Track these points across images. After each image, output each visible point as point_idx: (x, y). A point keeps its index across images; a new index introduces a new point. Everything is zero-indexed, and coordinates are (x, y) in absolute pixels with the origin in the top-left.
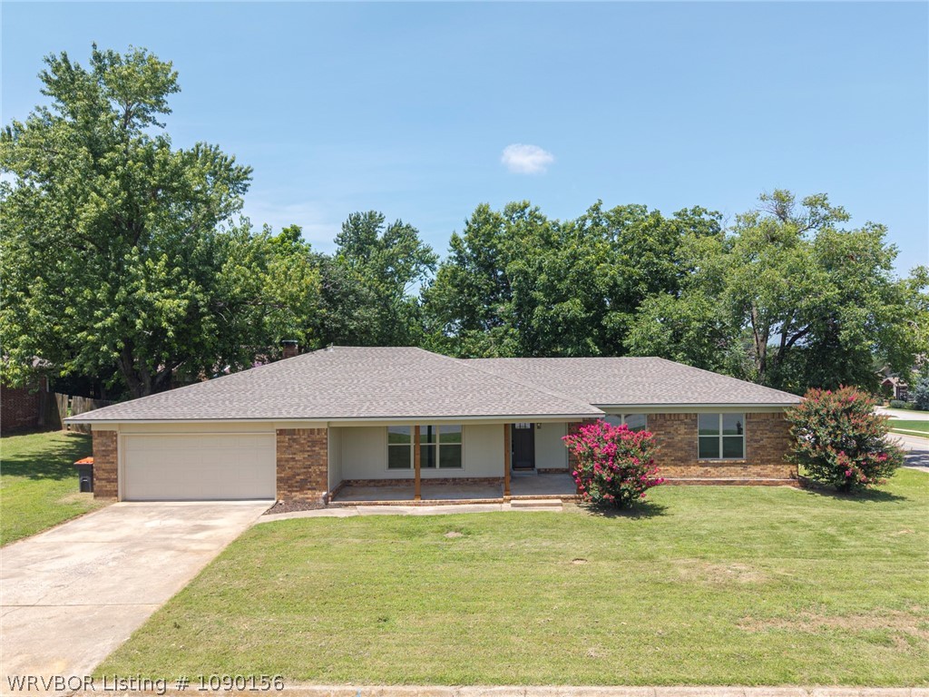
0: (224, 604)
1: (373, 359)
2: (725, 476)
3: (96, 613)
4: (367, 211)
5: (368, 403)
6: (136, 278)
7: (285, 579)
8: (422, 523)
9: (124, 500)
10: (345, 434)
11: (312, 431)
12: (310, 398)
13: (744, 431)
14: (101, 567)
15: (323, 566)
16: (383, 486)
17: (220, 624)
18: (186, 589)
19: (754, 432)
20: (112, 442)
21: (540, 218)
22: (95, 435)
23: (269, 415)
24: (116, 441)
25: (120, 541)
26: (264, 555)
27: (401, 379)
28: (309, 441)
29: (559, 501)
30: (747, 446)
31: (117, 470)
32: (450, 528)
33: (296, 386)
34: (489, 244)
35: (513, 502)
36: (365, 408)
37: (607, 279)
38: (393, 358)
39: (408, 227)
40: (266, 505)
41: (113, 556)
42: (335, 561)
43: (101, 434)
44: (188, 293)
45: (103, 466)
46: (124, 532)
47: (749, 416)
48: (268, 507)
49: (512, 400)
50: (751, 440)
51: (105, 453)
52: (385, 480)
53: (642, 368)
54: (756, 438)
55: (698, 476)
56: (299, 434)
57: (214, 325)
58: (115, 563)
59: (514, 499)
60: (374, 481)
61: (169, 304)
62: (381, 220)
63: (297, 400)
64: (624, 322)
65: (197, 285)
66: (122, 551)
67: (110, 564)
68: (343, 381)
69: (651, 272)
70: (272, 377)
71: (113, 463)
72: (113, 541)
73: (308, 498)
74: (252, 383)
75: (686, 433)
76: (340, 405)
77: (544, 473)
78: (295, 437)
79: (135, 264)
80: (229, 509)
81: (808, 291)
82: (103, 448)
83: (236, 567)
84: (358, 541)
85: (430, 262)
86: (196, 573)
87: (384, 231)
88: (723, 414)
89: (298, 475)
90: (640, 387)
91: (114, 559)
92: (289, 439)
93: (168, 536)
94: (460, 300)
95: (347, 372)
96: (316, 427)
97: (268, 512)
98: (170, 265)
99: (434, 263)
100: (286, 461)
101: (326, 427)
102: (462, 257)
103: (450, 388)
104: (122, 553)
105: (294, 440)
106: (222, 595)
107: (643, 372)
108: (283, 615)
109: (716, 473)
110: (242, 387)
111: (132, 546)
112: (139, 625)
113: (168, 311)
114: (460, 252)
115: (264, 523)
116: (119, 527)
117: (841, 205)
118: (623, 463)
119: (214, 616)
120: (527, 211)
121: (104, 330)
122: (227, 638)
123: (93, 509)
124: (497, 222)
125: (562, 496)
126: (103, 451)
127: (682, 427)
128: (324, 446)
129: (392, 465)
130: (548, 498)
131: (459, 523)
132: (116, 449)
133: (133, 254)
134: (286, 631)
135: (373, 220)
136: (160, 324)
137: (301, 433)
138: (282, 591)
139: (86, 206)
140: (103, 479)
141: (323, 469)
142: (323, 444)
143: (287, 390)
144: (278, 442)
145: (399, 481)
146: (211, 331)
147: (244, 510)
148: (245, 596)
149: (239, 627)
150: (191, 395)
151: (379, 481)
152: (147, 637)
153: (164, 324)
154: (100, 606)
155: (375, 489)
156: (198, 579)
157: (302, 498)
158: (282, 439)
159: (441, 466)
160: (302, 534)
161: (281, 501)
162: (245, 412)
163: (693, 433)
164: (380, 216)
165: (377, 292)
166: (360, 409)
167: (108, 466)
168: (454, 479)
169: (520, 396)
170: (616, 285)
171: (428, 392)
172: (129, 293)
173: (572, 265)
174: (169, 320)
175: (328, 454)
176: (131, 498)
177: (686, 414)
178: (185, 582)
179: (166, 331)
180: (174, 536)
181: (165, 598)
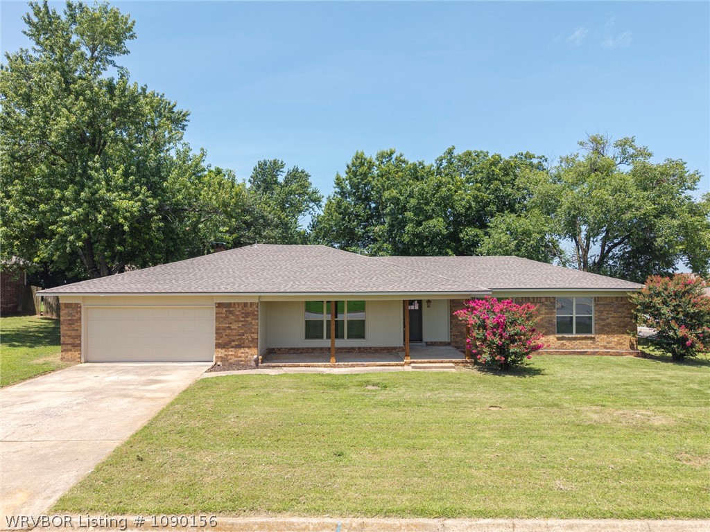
0: (182, 440)
1: (290, 252)
2: (577, 349)
3: (60, 448)
4: (272, 159)
5: (292, 283)
6: (98, 181)
7: (236, 420)
8: (342, 379)
9: (87, 362)
10: (272, 307)
11: (245, 304)
12: (243, 279)
13: (593, 312)
14: (66, 410)
15: (268, 409)
16: (301, 353)
17: (183, 457)
18: (145, 427)
19: (601, 312)
20: (77, 313)
21: (404, 162)
22: (62, 307)
23: (210, 290)
24: (80, 312)
25: (84, 390)
26: (213, 401)
27: (316, 266)
28: (242, 313)
29: (452, 365)
30: (596, 324)
31: (80, 336)
32: (368, 383)
33: (230, 270)
34: (365, 181)
35: (412, 365)
36: (289, 286)
37: (464, 203)
38: (306, 252)
39: (303, 172)
40: (207, 366)
41: (77, 401)
42: (277, 406)
43: (67, 305)
44: (141, 196)
45: (69, 333)
46: (86, 385)
47: (597, 299)
48: (209, 367)
49: (410, 281)
50: (599, 319)
51: (70, 322)
52: (303, 349)
53: (505, 264)
54: (603, 317)
55: (556, 348)
56: (234, 307)
57: (161, 224)
58: (79, 407)
59: (414, 362)
60: (294, 349)
61: (125, 204)
62: (282, 166)
63: (232, 280)
64: (477, 235)
65: (148, 191)
66: (85, 398)
67: (75, 408)
68: (268, 267)
69: (497, 197)
70: (209, 264)
71: (77, 330)
72: (76, 391)
73: (241, 361)
74: (193, 268)
75: (546, 313)
76: (269, 284)
77: (430, 345)
78: (231, 309)
79: (97, 170)
80: (175, 368)
81: (630, 206)
82: (69, 318)
83: (189, 410)
84: (293, 391)
85: (317, 201)
86: (153, 414)
87: (285, 174)
88: (576, 298)
89: (234, 341)
90: (507, 276)
91: (78, 404)
92: (226, 311)
93: (125, 387)
94: (343, 225)
95: (271, 261)
96: (249, 301)
97: (210, 370)
98: (126, 175)
99: (319, 201)
100: (223, 329)
101: (257, 301)
102: (344, 192)
103: (357, 272)
104: (85, 400)
105: (231, 312)
106: (181, 433)
107: (506, 266)
108: (241, 450)
109: (571, 346)
110: (186, 271)
111: (93, 394)
112: (103, 458)
113: (124, 211)
114: (342, 188)
115: (208, 378)
116: (81, 381)
117: (646, 146)
118: (511, 330)
119: (175, 450)
120: (394, 156)
121: (71, 223)
122: (192, 470)
123: (59, 368)
124: (371, 165)
125: (454, 360)
126: (69, 320)
127: (544, 308)
128: (255, 317)
129: (308, 336)
130: (442, 362)
131: (374, 379)
132: (80, 319)
133: (96, 161)
134: (248, 464)
135: (276, 166)
136: (117, 220)
137: (237, 306)
138: (236, 430)
139: (58, 119)
140: (69, 344)
141: (255, 336)
142: (255, 316)
143: (223, 273)
144: (217, 313)
145: (314, 349)
146: (159, 229)
147: (189, 369)
148: (202, 433)
149: (201, 460)
150: (143, 276)
151: (298, 349)
152: (111, 469)
153: (121, 221)
154: (64, 441)
155: (295, 355)
156: (156, 419)
157: (237, 361)
158: (220, 311)
159: (348, 337)
160: (242, 386)
161: (219, 363)
162: (190, 288)
163: (551, 313)
164: (282, 163)
165: (279, 218)
166: (285, 286)
167: (73, 333)
168: (359, 348)
169: (416, 278)
170: (470, 207)
171: (339, 275)
172: (93, 194)
173: (437, 191)
174: (125, 218)
175: (258, 324)
176: (92, 360)
177: (547, 298)
178: (144, 422)
179: (123, 226)
180: (131, 387)
181: (127, 435)
